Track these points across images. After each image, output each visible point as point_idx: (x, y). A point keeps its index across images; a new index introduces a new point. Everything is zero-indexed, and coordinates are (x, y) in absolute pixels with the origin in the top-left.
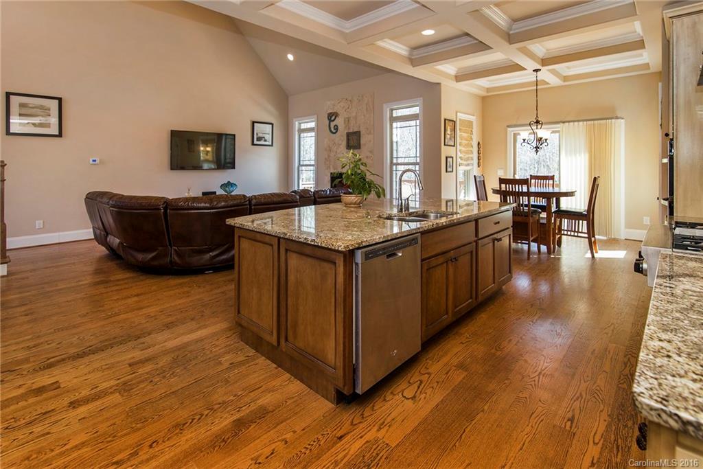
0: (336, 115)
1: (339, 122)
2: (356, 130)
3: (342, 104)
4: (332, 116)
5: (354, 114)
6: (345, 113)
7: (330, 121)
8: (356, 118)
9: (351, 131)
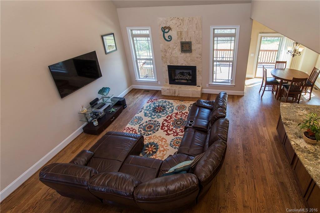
0: (170, 29)
1: (173, 33)
2: (187, 40)
3: (174, 21)
4: (165, 29)
5: (186, 30)
6: (177, 28)
7: (164, 32)
8: (187, 32)
9: (184, 40)
